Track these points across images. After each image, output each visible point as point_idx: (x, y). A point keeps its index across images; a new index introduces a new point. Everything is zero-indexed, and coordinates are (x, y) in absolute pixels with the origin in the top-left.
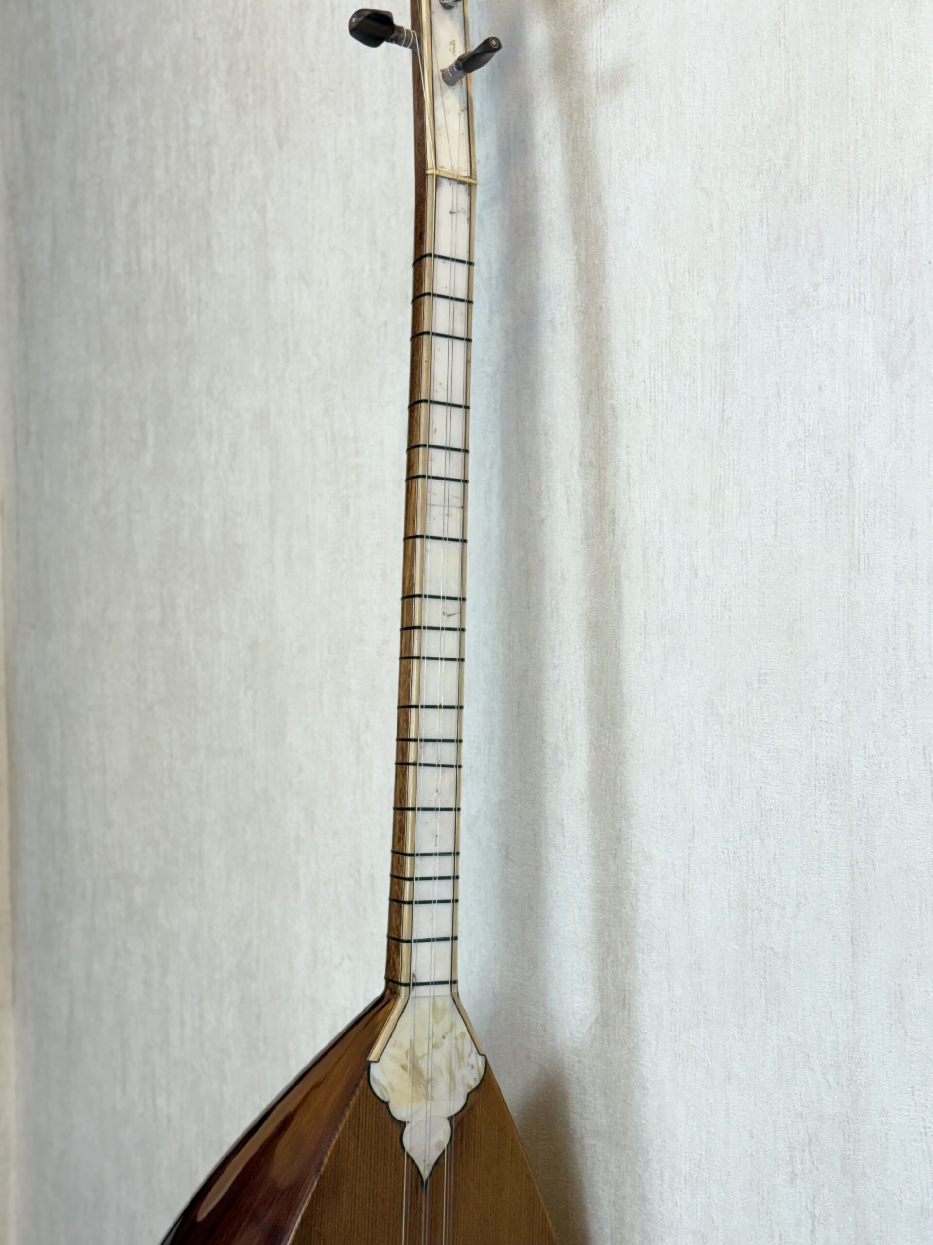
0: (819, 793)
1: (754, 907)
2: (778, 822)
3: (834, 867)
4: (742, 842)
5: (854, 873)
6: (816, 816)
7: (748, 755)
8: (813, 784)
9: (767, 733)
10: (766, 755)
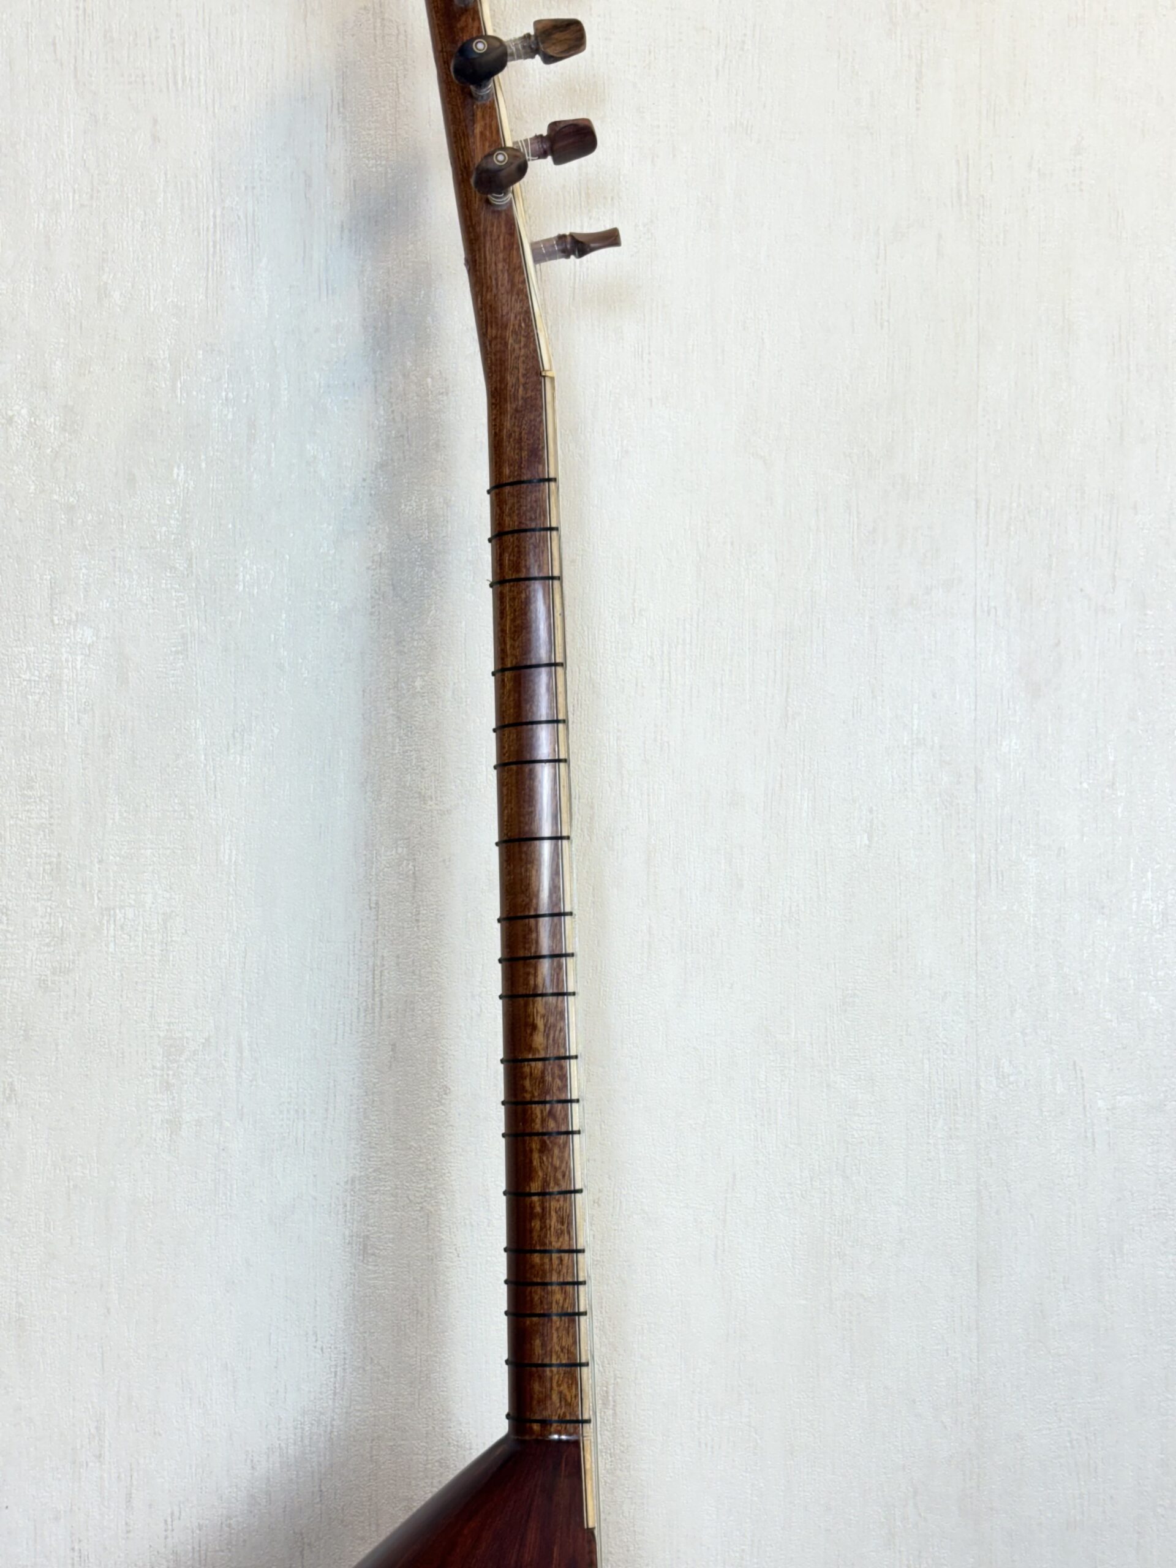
0: (934, 1118)
1: (833, 1253)
2: (872, 1156)
3: (953, 1194)
4: (814, 1183)
5: (982, 1198)
6: (928, 1143)
7: (825, 1085)
8: (926, 1110)
9: (857, 1060)
10: (854, 1083)
